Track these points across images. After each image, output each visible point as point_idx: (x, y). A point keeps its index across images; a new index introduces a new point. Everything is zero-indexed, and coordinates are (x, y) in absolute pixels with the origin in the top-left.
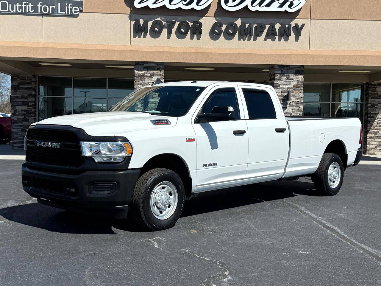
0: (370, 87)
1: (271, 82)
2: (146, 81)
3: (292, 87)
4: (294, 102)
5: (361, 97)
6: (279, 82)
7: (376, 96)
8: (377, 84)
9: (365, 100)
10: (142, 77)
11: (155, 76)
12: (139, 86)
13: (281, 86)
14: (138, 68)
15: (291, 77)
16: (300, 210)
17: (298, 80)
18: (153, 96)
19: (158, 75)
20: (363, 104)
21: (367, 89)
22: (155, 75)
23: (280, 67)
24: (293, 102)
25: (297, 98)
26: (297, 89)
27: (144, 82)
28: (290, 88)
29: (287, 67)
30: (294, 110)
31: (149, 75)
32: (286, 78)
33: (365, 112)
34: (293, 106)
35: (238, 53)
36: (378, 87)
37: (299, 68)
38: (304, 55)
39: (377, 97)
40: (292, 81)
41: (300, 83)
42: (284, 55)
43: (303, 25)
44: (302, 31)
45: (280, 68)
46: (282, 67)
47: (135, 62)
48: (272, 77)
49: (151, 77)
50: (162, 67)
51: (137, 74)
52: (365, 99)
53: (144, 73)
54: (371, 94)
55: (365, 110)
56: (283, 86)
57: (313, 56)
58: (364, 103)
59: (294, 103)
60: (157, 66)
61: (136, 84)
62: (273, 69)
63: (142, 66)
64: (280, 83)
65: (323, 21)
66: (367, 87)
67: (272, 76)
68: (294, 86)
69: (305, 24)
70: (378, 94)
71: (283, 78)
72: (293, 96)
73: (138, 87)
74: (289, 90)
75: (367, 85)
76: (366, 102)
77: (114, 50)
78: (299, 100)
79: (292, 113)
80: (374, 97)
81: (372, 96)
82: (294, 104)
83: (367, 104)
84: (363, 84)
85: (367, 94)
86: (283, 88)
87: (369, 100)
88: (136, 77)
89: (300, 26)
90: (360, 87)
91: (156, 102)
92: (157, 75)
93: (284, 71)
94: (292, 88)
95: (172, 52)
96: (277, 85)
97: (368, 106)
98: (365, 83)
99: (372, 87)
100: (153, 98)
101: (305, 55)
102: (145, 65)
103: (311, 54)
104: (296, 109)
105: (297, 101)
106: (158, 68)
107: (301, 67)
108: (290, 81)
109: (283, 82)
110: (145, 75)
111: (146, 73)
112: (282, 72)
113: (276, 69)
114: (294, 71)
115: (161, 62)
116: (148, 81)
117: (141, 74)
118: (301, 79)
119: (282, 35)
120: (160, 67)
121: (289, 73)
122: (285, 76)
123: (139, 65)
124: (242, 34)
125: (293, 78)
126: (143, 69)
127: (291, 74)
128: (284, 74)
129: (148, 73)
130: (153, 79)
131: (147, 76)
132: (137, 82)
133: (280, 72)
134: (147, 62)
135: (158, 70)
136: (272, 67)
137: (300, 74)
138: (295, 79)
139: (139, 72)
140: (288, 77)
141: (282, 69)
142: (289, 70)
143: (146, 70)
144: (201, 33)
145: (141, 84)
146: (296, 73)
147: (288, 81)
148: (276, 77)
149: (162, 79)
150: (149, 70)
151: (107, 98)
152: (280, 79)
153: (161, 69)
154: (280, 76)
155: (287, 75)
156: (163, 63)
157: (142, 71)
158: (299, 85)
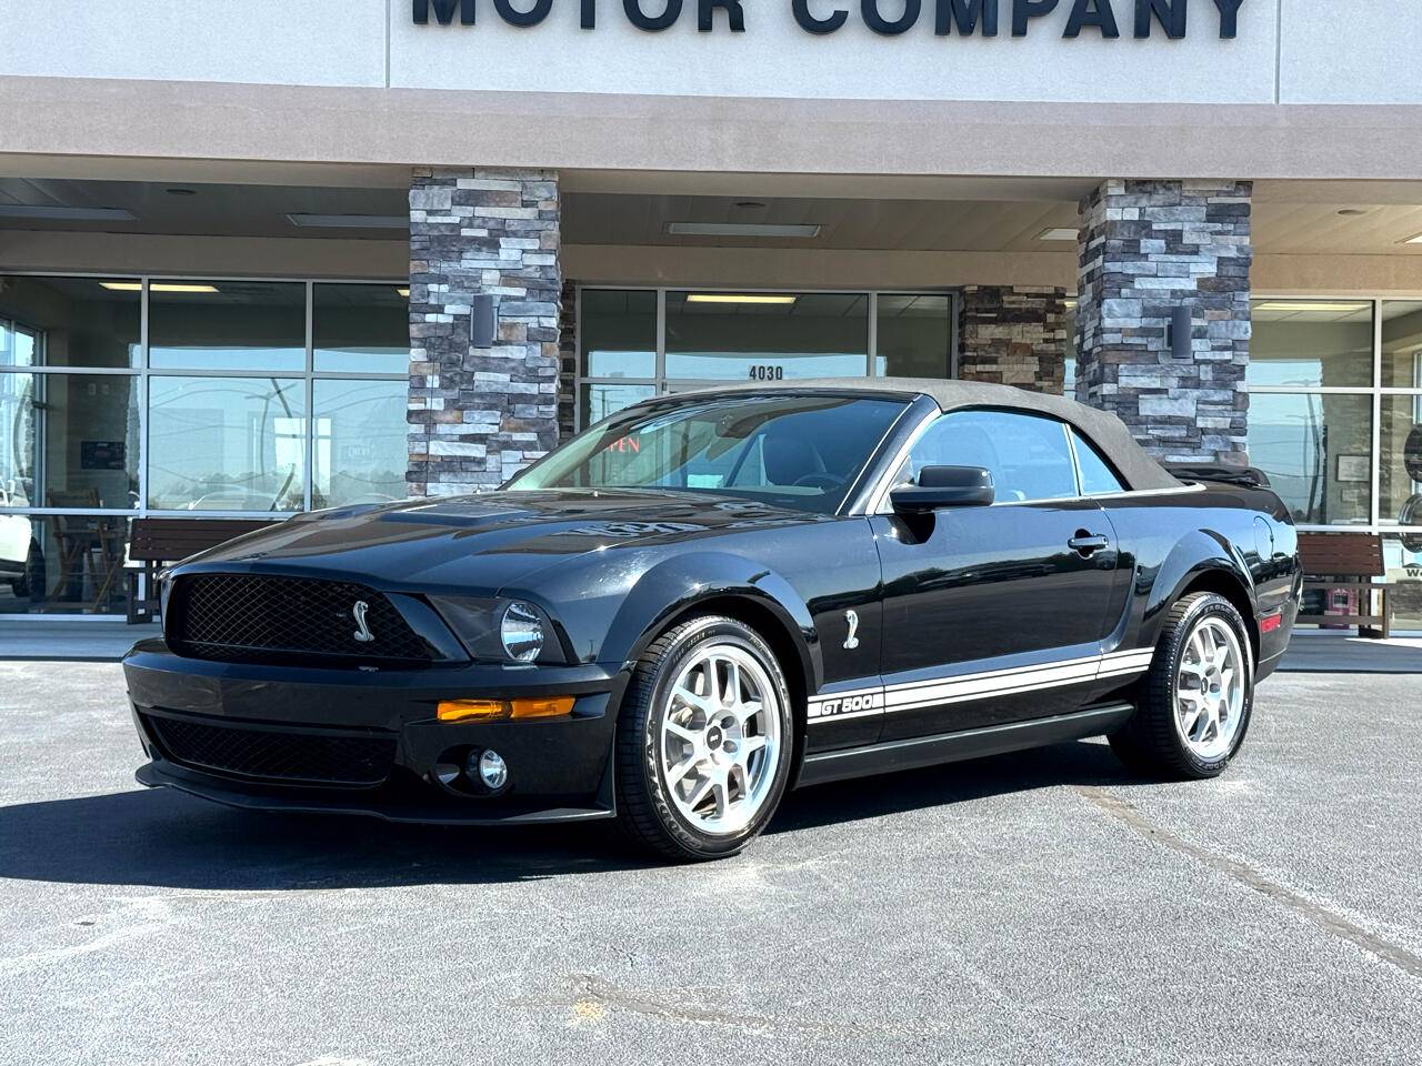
1: (1089, 266)
2: (465, 264)
3: (1193, 286)
4: (1205, 362)
6: (1130, 268)
10: (449, 243)
11: (514, 240)
12: (433, 287)
13: (1137, 286)
14: (428, 199)
15: (1185, 241)
16: (1263, 888)
17: (1224, 254)
18: (502, 336)
19: (527, 235)
22: (515, 234)
23: (1132, 192)
24: (1197, 363)
25: (1220, 343)
26: (1220, 297)
27: (458, 267)
28: (1184, 294)
29: (1170, 189)
30: (1206, 403)
31: (484, 233)
32: (1162, 242)
34: (1198, 384)
37: (1229, 194)
38: (1253, 129)
40: (1195, 258)
41: (1231, 271)
44: (1241, 12)
45: (1131, 199)
46: (1141, 191)
47: (414, 168)
48: (1094, 244)
49: (492, 244)
50: (548, 196)
51: (424, 230)
53: (459, 226)
56: (1149, 287)
57: (1295, 135)
59: (1203, 367)
60: (524, 186)
61: (415, 279)
62: (1099, 201)
63: (448, 190)
64: (1131, 272)
67: (1091, 237)
68: (1202, 282)
71: (1147, 247)
72: (1201, 334)
73: (429, 293)
74: (1177, 303)
78: (1227, 355)
79: (1194, 421)
82: (1206, 374)
86: (1149, 292)
88: (417, 246)
91: (513, 364)
92: (520, 234)
93: (1152, 213)
94: (1192, 294)
96: (1119, 279)
100: (498, 343)
101: (1260, 129)
102: (463, 184)
103: (1286, 123)
104: (1216, 398)
105: (1218, 356)
106: (525, 198)
107: (1237, 189)
108: (1186, 258)
109: (1150, 265)
110: (465, 232)
111: (467, 221)
112: (1141, 215)
113: (1114, 199)
114: (1205, 209)
115: (542, 171)
116: (475, 264)
117: (442, 228)
118: (1240, 249)
119: (1141, 32)
120: (538, 193)
121: (1177, 221)
122: (1160, 235)
123: (434, 182)
124: (942, 30)
125: (1198, 246)
126: (454, 203)
127: (1187, 227)
128: (1155, 227)
129: (477, 222)
130: (503, 254)
131: (473, 240)
132: (423, 266)
133: (1132, 214)
134: (471, 171)
135: (529, 209)
136: (1092, 193)
137: (1231, 227)
138: (1210, 250)
139: (432, 220)
140: (1174, 241)
141: (1144, 202)
142: (1176, 205)
143: (467, 211)
144: (737, 25)
145: (442, 279)
146: (1211, 218)
147: (1173, 258)
148: (1112, 241)
149: (550, 252)
150: (481, 211)
151: (311, 377)
152: (1132, 250)
153: (542, 206)
154: (1135, 233)
155: (1166, 231)
156: (552, 171)
157: (448, 213)
158: (1229, 278)
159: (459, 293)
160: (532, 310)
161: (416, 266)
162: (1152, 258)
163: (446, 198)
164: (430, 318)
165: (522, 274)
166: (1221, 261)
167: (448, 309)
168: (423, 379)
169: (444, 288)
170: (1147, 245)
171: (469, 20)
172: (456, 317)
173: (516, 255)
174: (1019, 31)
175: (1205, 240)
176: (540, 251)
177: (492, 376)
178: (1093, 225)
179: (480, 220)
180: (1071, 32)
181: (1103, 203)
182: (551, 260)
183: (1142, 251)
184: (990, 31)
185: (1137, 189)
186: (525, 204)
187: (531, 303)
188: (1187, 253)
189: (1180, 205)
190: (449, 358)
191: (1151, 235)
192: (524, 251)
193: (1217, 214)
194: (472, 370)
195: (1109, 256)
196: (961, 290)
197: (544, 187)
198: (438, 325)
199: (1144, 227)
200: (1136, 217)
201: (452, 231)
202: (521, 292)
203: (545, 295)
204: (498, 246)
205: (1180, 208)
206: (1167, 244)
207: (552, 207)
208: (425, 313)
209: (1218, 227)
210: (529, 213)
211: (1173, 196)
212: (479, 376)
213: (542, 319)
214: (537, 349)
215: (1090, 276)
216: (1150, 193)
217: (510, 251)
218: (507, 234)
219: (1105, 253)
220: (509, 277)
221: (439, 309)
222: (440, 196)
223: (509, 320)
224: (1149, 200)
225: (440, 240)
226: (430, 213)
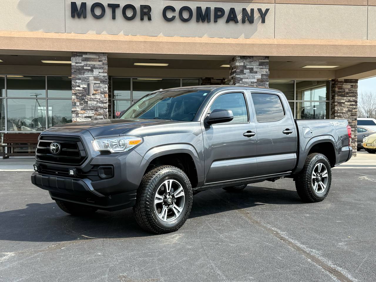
0: (337, 84)
1: (232, 76)
2: (85, 76)
3: (256, 81)
5: (326, 95)
6: (241, 76)
7: (343, 93)
8: (343, 81)
9: (331, 99)
10: (81, 70)
11: (97, 70)
12: (77, 81)
13: (243, 81)
14: (76, 60)
15: (254, 70)
17: (263, 73)
18: (94, 92)
19: (100, 68)
20: (329, 102)
21: (334, 86)
22: (97, 68)
26: (262, 83)
27: (83, 76)
28: (254, 83)
29: (250, 58)
31: (90, 68)
32: (249, 71)
33: (331, 111)
35: (194, 43)
36: (345, 84)
37: (264, 59)
38: (269, 44)
39: (344, 95)
40: (256, 74)
41: (265, 77)
42: (246, 44)
43: (267, 10)
44: (266, 18)
45: (242, 60)
46: (244, 59)
47: (72, 52)
48: (233, 71)
49: (91, 70)
50: (105, 59)
51: (75, 67)
52: (331, 96)
53: (83, 66)
54: (338, 91)
55: (332, 109)
56: (246, 81)
57: (279, 46)
58: (331, 101)
60: (99, 57)
61: (74, 79)
62: (234, 61)
63: (80, 58)
64: (242, 77)
65: (289, 6)
66: (333, 84)
67: (233, 69)
68: (258, 80)
69: (269, 9)
70: (345, 91)
71: (245, 72)
73: (76, 82)
74: (252, 85)
75: (333, 82)
76: (332, 100)
77: (45, 38)
80: (341, 95)
81: (339, 94)
83: (333, 102)
84: (329, 81)
85: (334, 91)
87: (336, 98)
88: (73, 71)
89: (264, 11)
90: (325, 84)
91: (98, 100)
92: (98, 68)
93: (247, 64)
94: (256, 82)
95: (116, 41)
96: (239, 79)
97: (335, 105)
98: (331, 80)
99: (339, 84)
100: (94, 94)
101: (271, 44)
102: (84, 56)
103: (276, 43)
106: (99, 60)
107: (265, 58)
108: (254, 74)
109: (246, 76)
110: (85, 68)
111: (85, 65)
112: (244, 64)
113: (238, 60)
114: (258, 63)
115: (103, 53)
116: (87, 75)
117: (79, 67)
118: (266, 72)
119: (244, 22)
120: (102, 59)
121: (252, 65)
122: (248, 69)
123: (77, 56)
124: (198, 21)
125: (257, 71)
126: (82, 61)
127: (254, 67)
128: (247, 67)
129: (88, 65)
130: (94, 73)
131: (87, 70)
132: (75, 76)
133: (242, 64)
134: (86, 53)
135: (100, 62)
136: (233, 59)
137: (264, 67)
138: (260, 72)
139: (77, 65)
140: (251, 71)
141: (244, 61)
142: (252, 62)
143: (85, 63)
144: (150, 19)
145: (79, 79)
146: (260, 65)
147: (251, 74)
148: (237, 70)
149: (106, 73)
150: (88, 63)
151: (47, 99)
152: (242, 72)
153: (104, 61)
154: (243, 68)
155: (250, 68)
156: (106, 53)
157: (81, 63)
158: (264, 79)
159: (84, 82)
160: (102, 86)
161: (73, 76)
162: (247, 74)
163: (80, 60)
164: (77, 88)
165: (99, 78)
166: (262, 75)
167: (81, 86)
168: (75, 103)
169: (80, 81)
170: (246, 71)
171: (85, 17)
172: (83, 88)
173: (98, 73)
174: (216, 21)
175: (259, 70)
176: (103, 72)
177: (92, 102)
178: (233, 66)
179: (89, 65)
180: (228, 21)
181: (235, 61)
182: (106, 74)
183: (244, 73)
184: (209, 21)
185: (243, 58)
186: (99, 61)
187: (101, 85)
188: (254, 73)
189: (253, 62)
190: (82, 98)
191: (246, 69)
192: (99, 72)
193: (261, 64)
194: (87, 101)
195: (237, 74)
196: (201, 78)
197: (104, 57)
198: (79, 90)
199: (245, 67)
200: (243, 65)
201: (82, 67)
202: (99, 82)
203: (105, 83)
204: (93, 71)
205: (253, 63)
206: (250, 71)
207: (106, 62)
208: (75, 87)
209: (261, 67)
210: (100, 63)
211: (251, 60)
212: (89, 102)
213: (104, 89)
214: (103, 95)
215: (232, 78)
216: (246, 59)
217: (96, 72)
218: (95, 68)
219: (236, 73)
220: (96, 78)
221: (79, 86)
222: (79, 59)
223: (96, 89)
224: (246, 61)
225: (79, 69)
226: (76, 63)
